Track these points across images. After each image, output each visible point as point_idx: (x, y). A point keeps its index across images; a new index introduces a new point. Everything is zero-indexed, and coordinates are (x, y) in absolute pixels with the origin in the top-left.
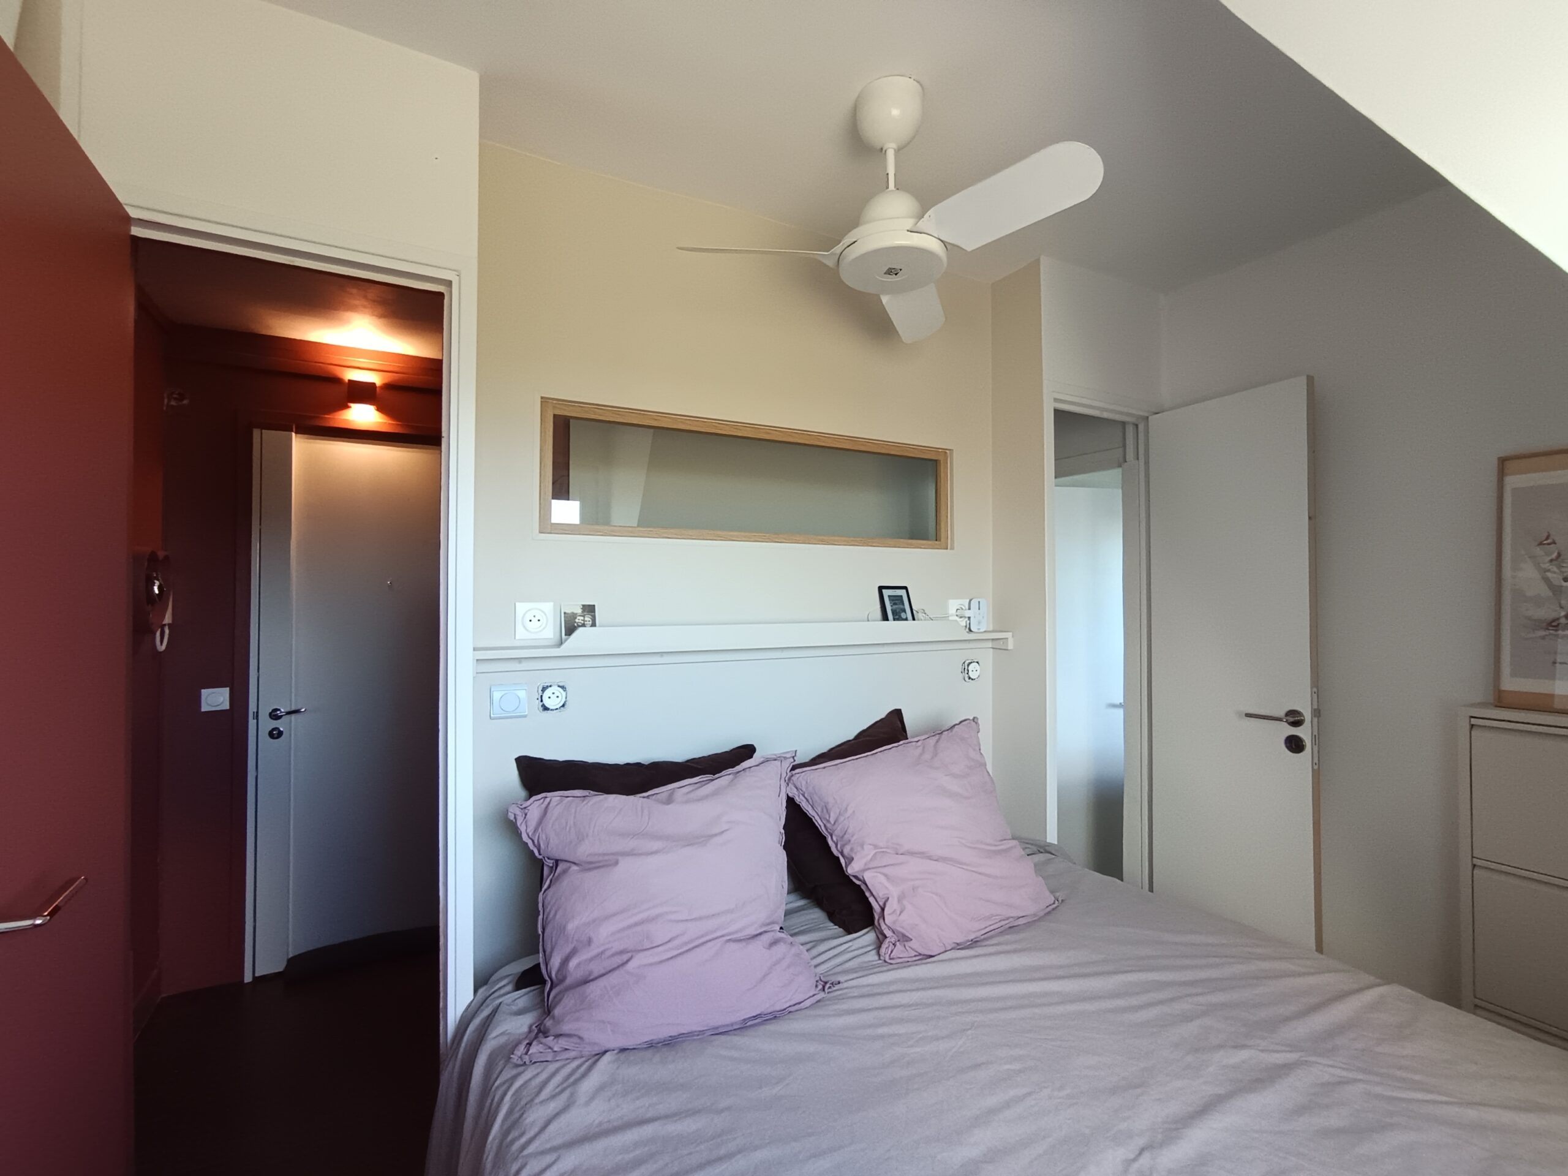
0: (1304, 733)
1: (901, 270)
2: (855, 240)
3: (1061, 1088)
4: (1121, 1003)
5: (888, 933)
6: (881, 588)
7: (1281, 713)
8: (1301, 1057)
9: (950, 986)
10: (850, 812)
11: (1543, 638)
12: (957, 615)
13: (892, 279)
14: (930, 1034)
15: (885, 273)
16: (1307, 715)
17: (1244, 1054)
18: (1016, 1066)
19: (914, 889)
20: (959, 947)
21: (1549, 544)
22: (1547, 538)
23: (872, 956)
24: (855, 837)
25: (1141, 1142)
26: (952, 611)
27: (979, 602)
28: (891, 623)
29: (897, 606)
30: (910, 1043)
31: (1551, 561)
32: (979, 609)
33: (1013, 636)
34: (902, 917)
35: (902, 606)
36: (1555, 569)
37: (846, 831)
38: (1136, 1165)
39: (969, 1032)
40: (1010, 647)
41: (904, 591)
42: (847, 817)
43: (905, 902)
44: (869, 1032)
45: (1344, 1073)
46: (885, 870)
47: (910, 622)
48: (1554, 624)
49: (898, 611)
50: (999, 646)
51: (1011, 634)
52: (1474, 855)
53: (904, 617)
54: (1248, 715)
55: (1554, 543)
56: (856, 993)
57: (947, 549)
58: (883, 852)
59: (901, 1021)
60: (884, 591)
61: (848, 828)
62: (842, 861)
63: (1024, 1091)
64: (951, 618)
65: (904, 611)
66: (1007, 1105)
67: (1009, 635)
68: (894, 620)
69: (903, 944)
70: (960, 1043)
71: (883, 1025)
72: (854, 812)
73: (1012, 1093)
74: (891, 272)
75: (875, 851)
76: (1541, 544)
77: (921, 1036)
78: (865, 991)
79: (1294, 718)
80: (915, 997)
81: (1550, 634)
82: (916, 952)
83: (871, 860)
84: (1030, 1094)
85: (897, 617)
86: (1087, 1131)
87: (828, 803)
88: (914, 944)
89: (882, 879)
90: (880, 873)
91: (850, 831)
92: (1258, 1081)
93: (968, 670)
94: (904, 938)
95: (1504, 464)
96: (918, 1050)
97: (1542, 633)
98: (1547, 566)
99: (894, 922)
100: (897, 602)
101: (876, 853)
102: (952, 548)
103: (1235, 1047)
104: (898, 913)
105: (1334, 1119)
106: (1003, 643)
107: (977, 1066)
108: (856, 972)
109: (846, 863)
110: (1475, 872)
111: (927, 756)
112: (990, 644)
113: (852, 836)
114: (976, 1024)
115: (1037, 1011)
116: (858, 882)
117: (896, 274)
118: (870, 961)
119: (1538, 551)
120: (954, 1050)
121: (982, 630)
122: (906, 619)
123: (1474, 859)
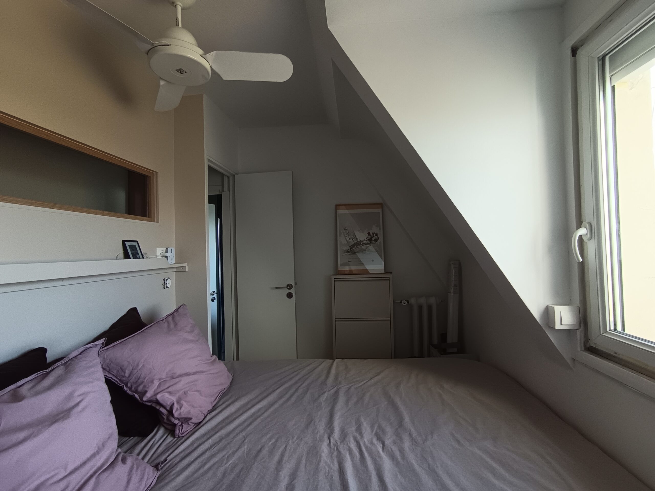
0: (292, 291)
1: (186, 72)
2: (170, 44)
3: (293, 437)
4: (284, 399)
5: (176, 422)
6: (124, 242)
7: (285, 286)
8: (337, 387)
9: (221, 429)
10: (140, 366)
11: (346, 255)
12: (161, 256)
13: (178, 75)
14: (230, 452)
15: (176, 70)
16: (293, 285)
17: (326, 395)
18: (273, 440)
19: (185, 393)
20: (210, 412)
21: (346, 229)
22: (346, 228)
23: (170, 439)
24: (147, 379)
25: (326, 437)
26: (158, 254)
27: (172, 249)
28: (132, 261)
29: (134, 251)
30: (225, 462)
31: (347, 234)
32: (172, 253)
33: (188, 265)
34: (182, 410)
35: (136, 251)
36: (348, 236)
37: (140, 377)
38: (332, 444)
39: (246, 441)
40: (187, 270)
41: (136, 243)
42: (139, 369)
43: (182, 402)
44: (202, 471)
45: (347, 386)
46: (168, 390)
47: (142, 259)
48: (348, 251)
49: (135, 253)
50: (180, 271)
51: (187, 264)
52: (336, 318)
53: (138, 257)
54: (277, 288)
55: (347, 229)
56: (178, 459)
57: (154, 222)
58: (165, 381)
59: (213, 456)
60: (126, 243)
61: (141, 375)
62: (136, 396)
63: (284, 446)
64: (158, 257)
65: (138, 254)
66: (282, 455)
67: (186, 265)
68: (134, 258)
69: (187, 423)
70: (246, 446)
71: (205, 464)
72: (143, 365)
73: (280, 450)
74: (180, 71)
75: (159, 382)
76: (345, 229)
77: (227, 456)
78: (182, 455)
79: (289, 287)
80: (210, 442)
81: (347, 254)
82: (193, 423)
83: (158, 388)
84: (286, 446)
85: (135, 257)
86: (312, 445)
87: (123, 366)
88: (193, 421)
89: (167, 395)
90: (165, 392)
91: (142, 376)
92: (334, 400)
93: (166, 283)
94: (187, 420)
95: (337, 207)
96: (230, 462)
97: (346, 254)
98: (346, 235)
99: (180, 414)
100: (133, 249)
101: (160, 383)
102: (157, 222)
103: (322, 394)
104: (179, 408)
105: (354, 399)
106: (183, 268)
107: (260, 451)
108: (168, 451)
109: (139, 396)
110: (336, 323)
111: (172, 326)
112: (175, 270)
113: (144, 379)
114: (245, 436)
115: (261, 418)
116: (150, 404)
117: (181, 73)
118: (170, 442)
119: (344, 231)
120: (245, 451)
121: (173, 263)
122: (140, 258)
123: (336, 319)
